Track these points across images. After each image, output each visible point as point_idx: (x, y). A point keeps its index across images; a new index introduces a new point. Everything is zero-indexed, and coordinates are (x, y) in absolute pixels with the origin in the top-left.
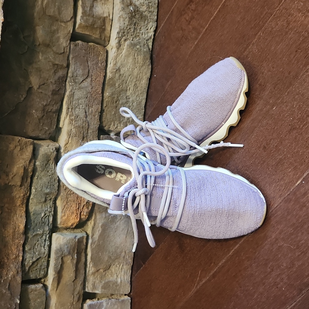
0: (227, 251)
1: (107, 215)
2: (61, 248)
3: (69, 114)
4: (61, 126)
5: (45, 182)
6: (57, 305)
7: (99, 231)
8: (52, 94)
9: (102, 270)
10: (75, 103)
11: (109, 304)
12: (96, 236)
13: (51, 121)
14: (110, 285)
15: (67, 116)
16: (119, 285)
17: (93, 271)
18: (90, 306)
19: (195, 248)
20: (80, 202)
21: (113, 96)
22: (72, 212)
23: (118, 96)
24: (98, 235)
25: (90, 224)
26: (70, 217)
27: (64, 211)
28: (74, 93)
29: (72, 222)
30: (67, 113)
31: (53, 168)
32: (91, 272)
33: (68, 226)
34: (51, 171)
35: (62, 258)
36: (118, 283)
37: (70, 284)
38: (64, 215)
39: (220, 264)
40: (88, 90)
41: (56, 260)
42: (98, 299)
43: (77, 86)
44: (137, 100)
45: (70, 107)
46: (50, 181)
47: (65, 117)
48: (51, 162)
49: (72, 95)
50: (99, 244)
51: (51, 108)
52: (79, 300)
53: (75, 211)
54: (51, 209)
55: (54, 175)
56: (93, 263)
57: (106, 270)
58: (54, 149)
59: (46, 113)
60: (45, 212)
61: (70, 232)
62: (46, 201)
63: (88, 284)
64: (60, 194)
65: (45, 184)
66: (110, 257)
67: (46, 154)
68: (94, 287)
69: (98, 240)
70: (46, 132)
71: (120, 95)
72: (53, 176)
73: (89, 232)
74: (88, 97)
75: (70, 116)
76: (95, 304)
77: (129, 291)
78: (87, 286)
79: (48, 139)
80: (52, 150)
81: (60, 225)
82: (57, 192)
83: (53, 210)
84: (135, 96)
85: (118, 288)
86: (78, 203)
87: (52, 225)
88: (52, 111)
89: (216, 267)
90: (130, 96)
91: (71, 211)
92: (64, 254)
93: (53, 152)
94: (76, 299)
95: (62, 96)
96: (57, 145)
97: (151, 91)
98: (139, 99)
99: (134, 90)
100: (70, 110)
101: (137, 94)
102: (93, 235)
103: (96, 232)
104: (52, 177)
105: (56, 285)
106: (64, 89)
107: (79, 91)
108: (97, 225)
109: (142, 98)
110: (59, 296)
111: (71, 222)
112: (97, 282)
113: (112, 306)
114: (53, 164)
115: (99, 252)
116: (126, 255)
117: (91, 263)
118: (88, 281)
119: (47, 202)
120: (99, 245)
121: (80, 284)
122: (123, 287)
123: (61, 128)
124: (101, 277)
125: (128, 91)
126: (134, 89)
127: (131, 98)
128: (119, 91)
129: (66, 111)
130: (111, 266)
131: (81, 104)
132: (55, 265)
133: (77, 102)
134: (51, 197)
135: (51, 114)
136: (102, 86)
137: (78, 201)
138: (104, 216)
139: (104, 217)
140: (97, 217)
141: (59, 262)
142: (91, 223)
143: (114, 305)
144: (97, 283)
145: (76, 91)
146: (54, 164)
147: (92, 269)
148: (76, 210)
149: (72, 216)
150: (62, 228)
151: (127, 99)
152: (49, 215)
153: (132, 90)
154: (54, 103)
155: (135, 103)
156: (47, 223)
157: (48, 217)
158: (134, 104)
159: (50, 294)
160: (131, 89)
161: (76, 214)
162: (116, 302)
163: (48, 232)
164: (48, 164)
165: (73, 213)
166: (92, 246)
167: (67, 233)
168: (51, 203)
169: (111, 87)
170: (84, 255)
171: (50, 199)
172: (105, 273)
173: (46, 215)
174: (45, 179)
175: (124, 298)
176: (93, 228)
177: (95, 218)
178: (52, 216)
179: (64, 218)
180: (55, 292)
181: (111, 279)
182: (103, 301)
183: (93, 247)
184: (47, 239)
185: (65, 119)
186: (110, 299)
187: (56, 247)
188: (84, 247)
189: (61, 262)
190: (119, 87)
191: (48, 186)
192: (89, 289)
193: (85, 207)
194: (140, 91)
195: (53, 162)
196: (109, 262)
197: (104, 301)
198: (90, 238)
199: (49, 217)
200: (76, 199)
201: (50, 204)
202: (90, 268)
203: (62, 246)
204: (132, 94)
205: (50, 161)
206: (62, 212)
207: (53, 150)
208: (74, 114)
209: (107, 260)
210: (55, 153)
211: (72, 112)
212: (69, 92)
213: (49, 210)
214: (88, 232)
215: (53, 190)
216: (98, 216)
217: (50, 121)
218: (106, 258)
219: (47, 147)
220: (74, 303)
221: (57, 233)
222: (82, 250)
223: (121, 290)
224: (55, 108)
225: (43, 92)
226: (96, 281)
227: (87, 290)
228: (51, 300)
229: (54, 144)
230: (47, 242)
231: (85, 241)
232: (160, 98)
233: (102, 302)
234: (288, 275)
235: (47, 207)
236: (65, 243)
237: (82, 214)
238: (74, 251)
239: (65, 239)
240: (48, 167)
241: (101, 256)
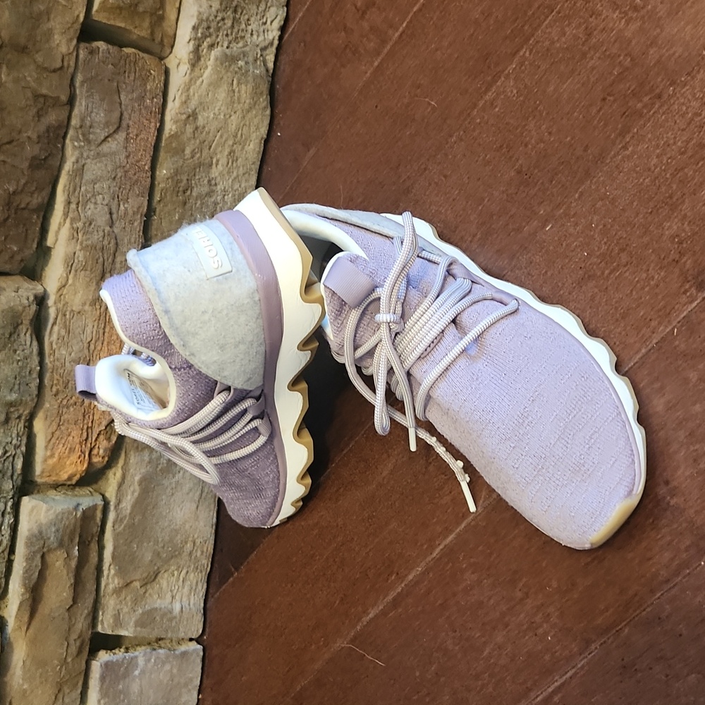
0: (427, 548)
1: (153, 457)
2: (40, 533)
3: (71, 215)
4: (49, 242)
5: (7, 377)
6: (28, 663)
7: (134, 492)
8: (30, 166)
9: (137, 584)
10: (86, 190)
11: (153, 660)
12: (127, 504)
13: (27, 230)
14: (155, 618)
15: (65, 220)
16: (175, 617)
17: (117, 586)
18: (107, 666)
19: (355, 539)
20: (90, 425)
21: (179, 178)
22: (70, 449)
23: (189, 178)
24: (131, 502)
25: (114, 477)
26: (65, 460)
27: (50, 447)
28: (83, 166)
29: (70, 472)
30: (66, 215)
31: (28, 343)
32: (111, 586)
33: (60, 480)
34: (23, 350)
35: (43, 557)
36: (174, 614)
37: (59, 615)
38: (52, 456)
39: (410, 577)
40: (117, 160)
41: (29, 559)
42: (127, 650)
43: (91, 151)
44: (235, 188)
45: (74, 200)
46: (19, 373)
47: (60, 224)
48: (23, 328)
49: (79, 171)
50: (134, 524)
51: (27, 199)
52: (80, 652)
53: (78, 446)
54: (20, 441)
55: (29, 360)
56: (117, 568)
57: (146, 584)
58: (32, 298)
59: (13, 211)
60: (4, 447)
61: (64, 494)
62: (7, 420)
63: (102, 615)
64: (44, 404)
65: (8, 382)
66: (159, 554)
67: (12, 309)
68: (118, 621)
69: (130, 514)
70: (12, 257)
71: (195, 175)
72: (28, 364)
73: (111, 493)
74: (118, 176)
75: (73, 221)
76: (117, 661)
77: (201, 632)
78: (102, 620)
79: (16, 274)
80: (27, 302)
81: (41, 478)
82: (35, 400)
83: (24, 441)
84: (231, 180)
85: (174, 624)
86: (85, 427)
87: (20, 478)
88: (30, 207)
89: (402, 583)
90: (219, 178)
91: (69, 446)
92: (49, 546)
93: (27, 305)
94: (73, 649)
95: (55, 173)
96: (39, 289)
97: (266, 169)
98: (240, 186)
99: (227, 166)
100: (73, 206)
101: (235, 174)
102: (119, 502)
103: (127, 496)
104: (25, 364)
105: (26, 619)
106: (60, 157)
107: (95, 161)
108: (128, 478)
109: (247, 184)
110: (33, 643)
111: (66, 472)
112: (125, 610)
113: (159, 666)
114: (28, 335)
115: (131, 542)
116: (195, 548)
117: (112, 567)
118: (103, 609)
119: (10, 422)
120: (131, 526)
121: (84, 615)
122: (185, 623)
123: (49, 249)
124: (134, 599)
125: (214, 166)
126: (228, 163)
127: (221, 183)
128: (193, 167)
129: (62, 209)
130: (160, 575)
131: (99, 194)
132: (26, 571)
133: (90, 188)
134: (21, 412)
135: (26, 213)
136: (152, 153)
137: (86, 422)
138: (146, 458)
139: (146, 462)
140: (131, 461)
141: (34, 564)
142: (115, 475)
143: (164, 663)
144: (126, 613)
145: (89, 161)
146: (31, 335)
147: (113, 582)
148: (81, 443)
149: (69, 457)
150: (45, 484)
151: (211, 185)
152: (15, 454)
153: (222, 165)
154: (34, 188)
155: (230, 195)
156: (9, 473)
157: (11, 459)
158: (226, 197)
159: (12, 639)
160: (220, 163)
161: (80, 453)
162: (167, 657)
163: (11, 494)
164: (16, 334)
165: (72, 450)
166: (116, 527)
167: (57, 498)
168: (21, 425)
169: (173, 156)
170: (97, 547)
171: (19, 417)
172: (144, 591)
173: (8, 455)
174: (6, 370)
175: (187, 648)
176: (120, 485)
177: (126, 463)
178: (21, 456)
179: (51, 462)
180: (23, 633)
181: (158, 603)
182: (137, 653)
183: (118, 531)
184: (9, 509)
185: (59, 229)
186: (154, 649)
187: (29, 530)
188: (96, 529)
189: (40, 564)
190: (192, 157)
191: (14, 385)
192: (105, 627)
193: (102, 437)
194: (241, 169)
195: (27, 329)
196: (155, 564)
197: (140, 654)
198: (112, 508)
199: (14, 457)
200: (81, 417)
201: (19, 429)
202: (110, 579)
203: (44, 529)
204: (223, 175)
205: (21, 327)
206: (46, 447)
207: (28, 299)
208: (82, 216)
209: (151, 561)
210: (34, 307)
211: (78, 210)
212: (71, 164)
213: (14, 442)
214: (107, 495)
215: (27, 396)
216: (133, 459)
217: (22, 232)
218: (148, 557)
219: (13, 294)
220: (69, 660)
221: (34, 496)
222: (93, 536)
223: (181, 629)
224: (37, 200)
225: (9, 160)
226: (122, 609)
227: (100, 629)
228: (13, 652)
229: (31, 287)
230: (7, 517)
231: (99, 515)
232: (288, 188)
233: (136, 657)
234: (560, 608)
235: (11, 436)
236: (52, 520)
237: (95, 452)
238: (72, 540)
239: (52, 512)
240: (15, 341)
241: (135, 552)
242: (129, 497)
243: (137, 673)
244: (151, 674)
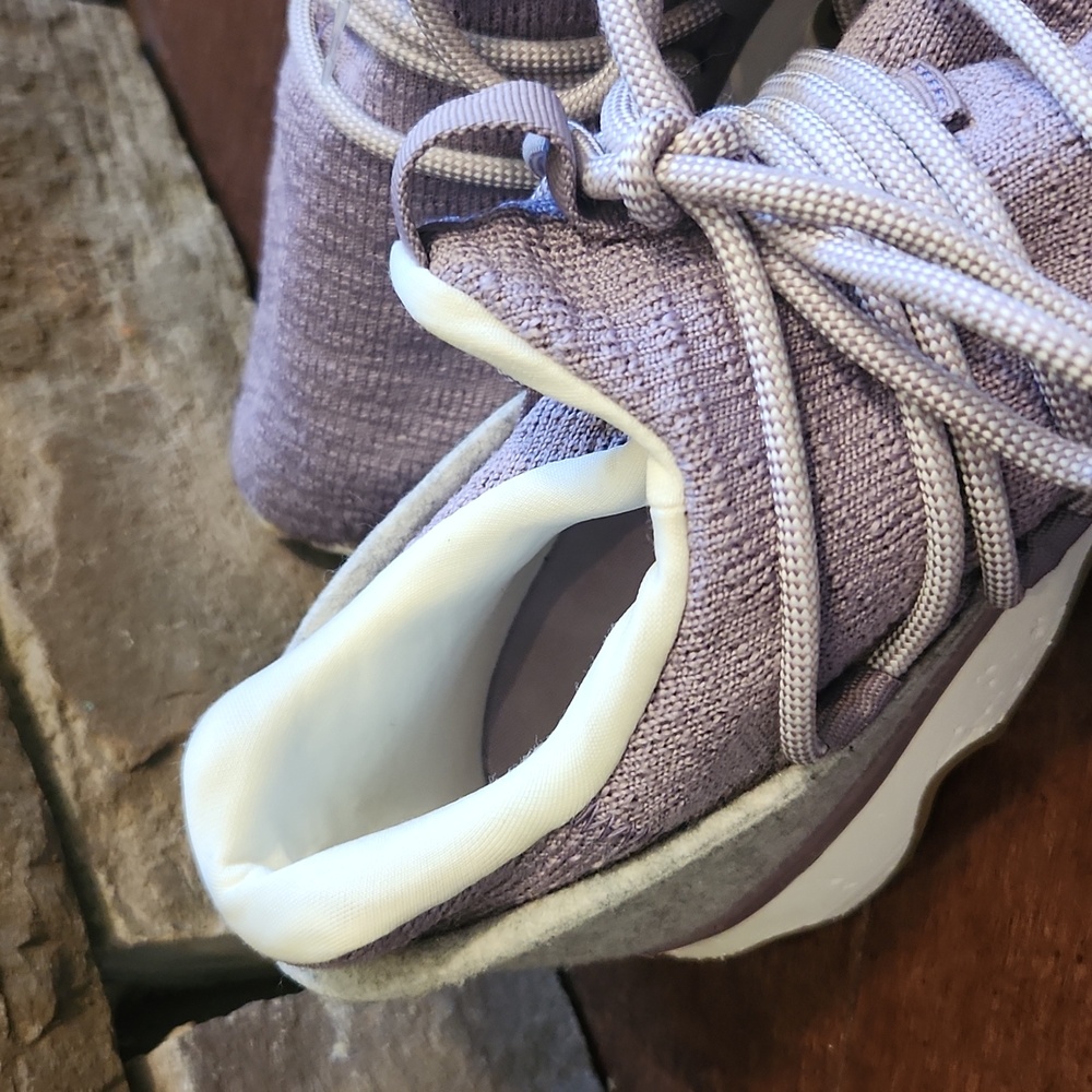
7: (43, 486)
12: (37, 519)
32: (98, 775)
50: (87, 569)
52: (66, 1003)
56: (90, 706)
63: (111, 880)
69: (62, 540)
94: (33, 989)
115: (104, 624)
117: (70, 711)
118: (103, 862)
120: (83, 577)
139: (47, 401)
147: (98, 759)
166: (27, 586)
183: (39, 597)
192: (140, 918)
202: (84, 753)
220: (32, 1032)
227: (122, 932)
241: (135, 652)
242: (36, 505)
243: (339, 1050)
244: (395, 1045)
